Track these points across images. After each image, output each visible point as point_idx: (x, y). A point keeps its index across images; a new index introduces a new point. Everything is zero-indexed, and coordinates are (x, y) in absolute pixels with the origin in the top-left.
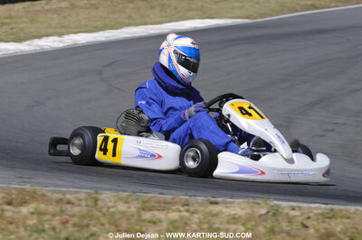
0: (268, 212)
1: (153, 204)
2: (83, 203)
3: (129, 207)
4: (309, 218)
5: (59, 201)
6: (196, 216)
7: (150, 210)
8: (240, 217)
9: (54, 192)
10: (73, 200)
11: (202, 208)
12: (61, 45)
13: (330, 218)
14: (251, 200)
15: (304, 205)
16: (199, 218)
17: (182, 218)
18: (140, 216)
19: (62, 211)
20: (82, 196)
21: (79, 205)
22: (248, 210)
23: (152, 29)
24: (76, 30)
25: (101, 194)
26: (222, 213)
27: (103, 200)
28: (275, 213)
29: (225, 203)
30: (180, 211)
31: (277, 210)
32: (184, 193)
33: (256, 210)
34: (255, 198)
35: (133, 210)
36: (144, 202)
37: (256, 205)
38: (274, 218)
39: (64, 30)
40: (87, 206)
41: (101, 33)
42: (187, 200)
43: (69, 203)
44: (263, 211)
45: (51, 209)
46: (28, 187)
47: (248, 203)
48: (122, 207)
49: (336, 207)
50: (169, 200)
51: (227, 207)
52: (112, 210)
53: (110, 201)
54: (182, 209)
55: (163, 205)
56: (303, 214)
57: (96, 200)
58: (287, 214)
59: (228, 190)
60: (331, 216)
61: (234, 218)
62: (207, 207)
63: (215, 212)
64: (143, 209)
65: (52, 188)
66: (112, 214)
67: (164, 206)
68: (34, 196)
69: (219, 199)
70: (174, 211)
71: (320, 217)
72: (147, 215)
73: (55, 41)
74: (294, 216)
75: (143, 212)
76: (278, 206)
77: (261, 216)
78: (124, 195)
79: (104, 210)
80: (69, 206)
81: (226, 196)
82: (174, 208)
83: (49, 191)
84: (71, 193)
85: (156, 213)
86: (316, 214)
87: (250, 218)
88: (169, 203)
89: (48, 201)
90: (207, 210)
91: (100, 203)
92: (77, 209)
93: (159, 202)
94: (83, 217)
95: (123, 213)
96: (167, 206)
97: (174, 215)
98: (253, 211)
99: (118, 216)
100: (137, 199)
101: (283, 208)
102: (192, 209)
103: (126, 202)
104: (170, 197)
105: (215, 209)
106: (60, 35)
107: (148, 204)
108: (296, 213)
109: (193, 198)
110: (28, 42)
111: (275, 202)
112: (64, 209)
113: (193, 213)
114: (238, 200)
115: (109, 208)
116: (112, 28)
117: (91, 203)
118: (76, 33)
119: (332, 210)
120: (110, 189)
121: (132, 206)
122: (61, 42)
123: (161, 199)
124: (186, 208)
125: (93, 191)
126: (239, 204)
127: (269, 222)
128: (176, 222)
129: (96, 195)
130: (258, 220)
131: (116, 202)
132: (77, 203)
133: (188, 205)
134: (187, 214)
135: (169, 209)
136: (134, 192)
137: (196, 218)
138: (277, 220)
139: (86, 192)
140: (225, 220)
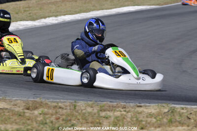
0: (169, 111)
1: (106, 107)
2: (68, 108)
3: (93, 110)
4: (191, 114)
5: (55, 107)
6: (130, 113)
7: (105, 111)
8: (154, 114)
9: (52, 102)
10: (63, 106)
11: (133, 110)
12: (56, 22)
14: (160, 105)
15: (189, 107)
16: (131, 115)
17: (122, 115)
18: (99, 114)
19: (56, 113)
20: (68, 104)
21: (66, 109)
22: (158, 110)
23: (106, 12)
24: (65, 13)
25: (78, 103)
26: (144, 112)
27: (79, 106)
28: (173, 111)
29: (146, 106)
30: (121, 111)
31: (174, 110)
32: (123, 101)
33: (162, 110)
34: (161, 103)
35: (95, 111)
36: (101, 107)
37: (163, 108)
38: (172, 114)
39: (58, 14)
40: (70, 109)
41: (78, 14)
42: (125, 105)
43: (60, 108)
44: (166, 110)
45: (50, 111)
46: (38, 100)
47: (158, 106)
48: (89, 110)
50: (115, 105)
51: (147, 109)
52: (84, 111)
53: (83, 106)
54: (122, 110)
56: (187, 112)
57: (75, 106)
58: (179, 112)
59: (147, 99)
63: (140, 111)
64: (101, 111)
65: (51, 100)
66: (84, 114)
67: (112, 109)
68: (41, 105)
69: (142, 104)
70: (118, 111)
72: (103, 114)
73: (53, 20)
74: (183, 113)
75: (100, 112)
76: (174, 107)
77: (165, 113)
78: (90, 103)
79: (80, 111)
80: (60, 110)
81: (147, 103)
82: (118, 109)
83: (49, 102)
84: (62, 102)
85: (108, 112)
86: (195, 112)
87: (159, 114)
88: (115, 107)
89: (49, 107)
90: (136, 110)
91: (77, 108)
92: (65, 111)
93: (110, 107)
94: (68, 115)
95: (90, 113)
96: (114, 109)
97: (118, 114)
98: (160, 110)
99: (87, 115)
100: (98, 105)
101: (177, 109)
102: (127, 110)
103: (92, 107)
104: (116, 103)
105: (140, 109)
106: (56, 16)
107: (103, 108)
108: (185, 111)
109: (128, 104)
110: (39, 21)
111: (173, 105)
112: (58, 111)
113: (128, 112)
114: (152, 105)
115: (82, 110)
116: (84, 12)
117: (72, 108)
118: (65, 15)
120: (81, 100)
121: (95, 109)
122: (56, 20)
123: (111, 105)
124: (124, 109)
125: (73, 101)
126: (153, 107)
127: (169, 116)
128: (119, 117)
129: (75, 104)
130: (163, 116)
131: (86, 107)
132: (65, 108)
133: (125, 108)
134: (125, 113)
135: (115, 110)
136: (96, 101)
137: (129, 115)
138: (174, 115)
139: (70, 102)
140: (145, 116)
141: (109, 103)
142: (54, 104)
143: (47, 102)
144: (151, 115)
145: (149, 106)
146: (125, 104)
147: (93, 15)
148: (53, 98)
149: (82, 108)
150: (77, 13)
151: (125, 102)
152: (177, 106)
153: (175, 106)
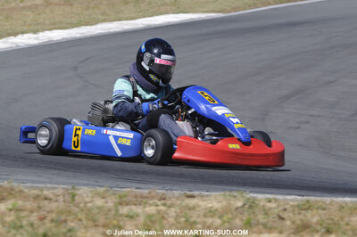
0: (244, 205)
1: (130, 198)
2: (61, 199)
3: (107, 202)
4: (285, 210)
5: (36, 197)
6: (173, 209)
7: (127, 205)
8: (216, 210)
9: (31, 188)
10: (51, 196)
11: (179, 202)
12: (36, 42)
13: (305, 210)
14: (227, 193)
15: (280, 197)
16: (176, 212)
17: (159, 212)
18: (117, 211)
19: (39, 208)
20: (59, 191)
21: (57, 201)
22: (224, 203)
23: (126, 25)
24: (52, 27)
25: (79, 189)
26: (199, 206)
27: (81, 195)
28: (252, 205)
29: (202, 196)
30: (157, 205)
31: (253, 202)
32: (160, 187)
33: (232, 202)
34: (231, 191)
35: (110, 204)
36: (121, 197)
37: (232, 199)
38: (250, 211)
39: (39, 27)
40: (64, 201)
41: (76, 29)
42: (163, 194)
43: (46, 199)
44: (239, 204)
45: (29, 205)
46: (5, 184)
47: (224, 195)
48: (99, 202)
49: (312, 198)
50: (146, 195)
51: (204, 201)
52: (89, 205)
53: (88, 196)
54: (159, 203)
55: (140, 199)
56: (278, 206)
57: (74, 196)
58: (264, 206)
59: (203, 183)
60: (308, 207)
61: (210, 211)
62: (183, 200)
63: (191, 206)
64: (121, 204)
65: (30, 184)
66: (90, 210)
67: (140, 201)
68: (11, 193)
69: (196, 193)
70: (151, 205)
71: (296, 209)
72: (124, 210)
73: (30, 38)
74: (270, 209)
75: (120, 207)
76: (254, 199)
77: (237, 208)
78: (101, 190)
79: (82, 205)
80: (46, 202)
81: (202, 190)
82: (151, 202)
83: (27, 187)
84: (48, 189)
85: (133, 207)
86: (293, 206)
87: (226, 210)
88: (146, 197)
89: (26, 198)
90: (184, 204)
91: (76, 198)
92: (54, 205)
93: (136, 196)
94: (61, 212)
95: (100, 208)
96: (145, 200)
97: (151, 210)
98: (229, 204)
99: (95, 211)
100: (114, 194)
101: (260, 200)
102: (169, 203)
103: (103, 198)
104: (147, 191)
105: (192, 202)
106: (35, 32)
107: (125, 199)
108: (273, 205)
109: (169, 191)
110: (4, 40)
111: (252, 195)
112: (42, 205)
113: (170, 207)
114: (213, 194)
115: (86, 203)
116: (87, 24)
117: (68, 198)
118: (51, 30)
119: (308, 201)
120: (87, 185)
121: (110, 201)
122: (36, 39)
123: (139, 194)
124: (163, 202)
125: (70, 187)
126: (216, 197)
127: (246, 214)
128: (153, 215)
129: (73, 191)
130: (235, 213)
131: (93, 197)
132: (54, 198)
133: (164, 199)
134: (163, 208)
135: (146, 203)
136: (111, 188)
137: (172, 212)
138: (254, 213)
139: (63, 188)
140: (202, 214)
141: (134, 190)
142: (34, 191)
143: (22, 188)
144: (211, 213)
145: (208, 196)
146: (164, 191)
147: (102, 29)
148: (32, 182)
149: (87, 199)
150: (73, 27)
151: (163, 189)
152: (260, 196)
153: (255, 195)
